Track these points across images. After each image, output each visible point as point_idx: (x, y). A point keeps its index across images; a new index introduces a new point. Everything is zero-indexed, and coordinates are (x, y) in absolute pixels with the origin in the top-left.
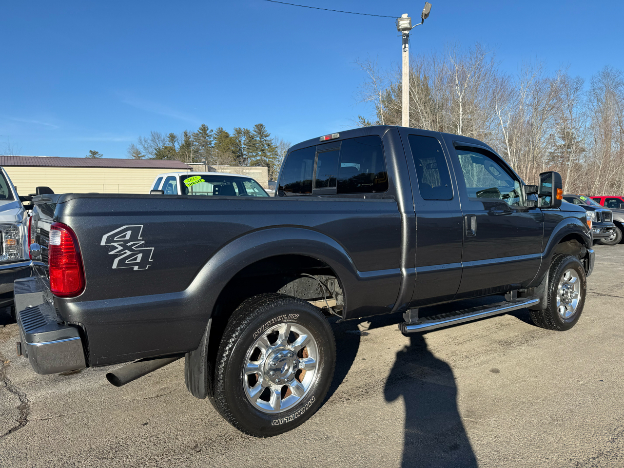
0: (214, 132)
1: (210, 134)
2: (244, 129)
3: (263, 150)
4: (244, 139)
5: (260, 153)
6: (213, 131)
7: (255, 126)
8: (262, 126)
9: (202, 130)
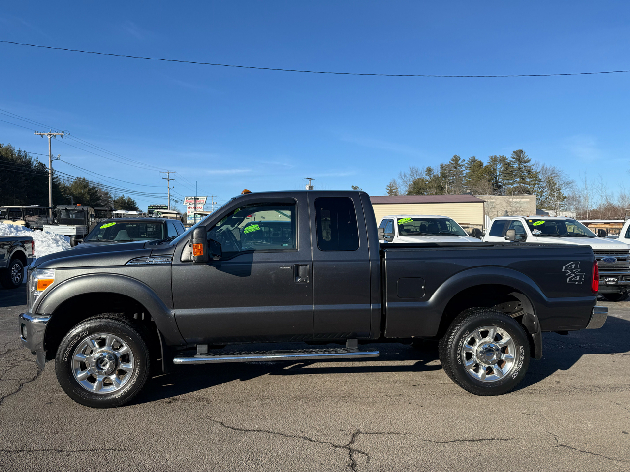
0: (466, 162)
1: (462, 163)
2: (500, 157)
3: (522, 177)
4: (500, 166)
5: (518, 180)
6: (464, 161)
7: (514, 152)
8: (522, 151)
9: (454, 161)
